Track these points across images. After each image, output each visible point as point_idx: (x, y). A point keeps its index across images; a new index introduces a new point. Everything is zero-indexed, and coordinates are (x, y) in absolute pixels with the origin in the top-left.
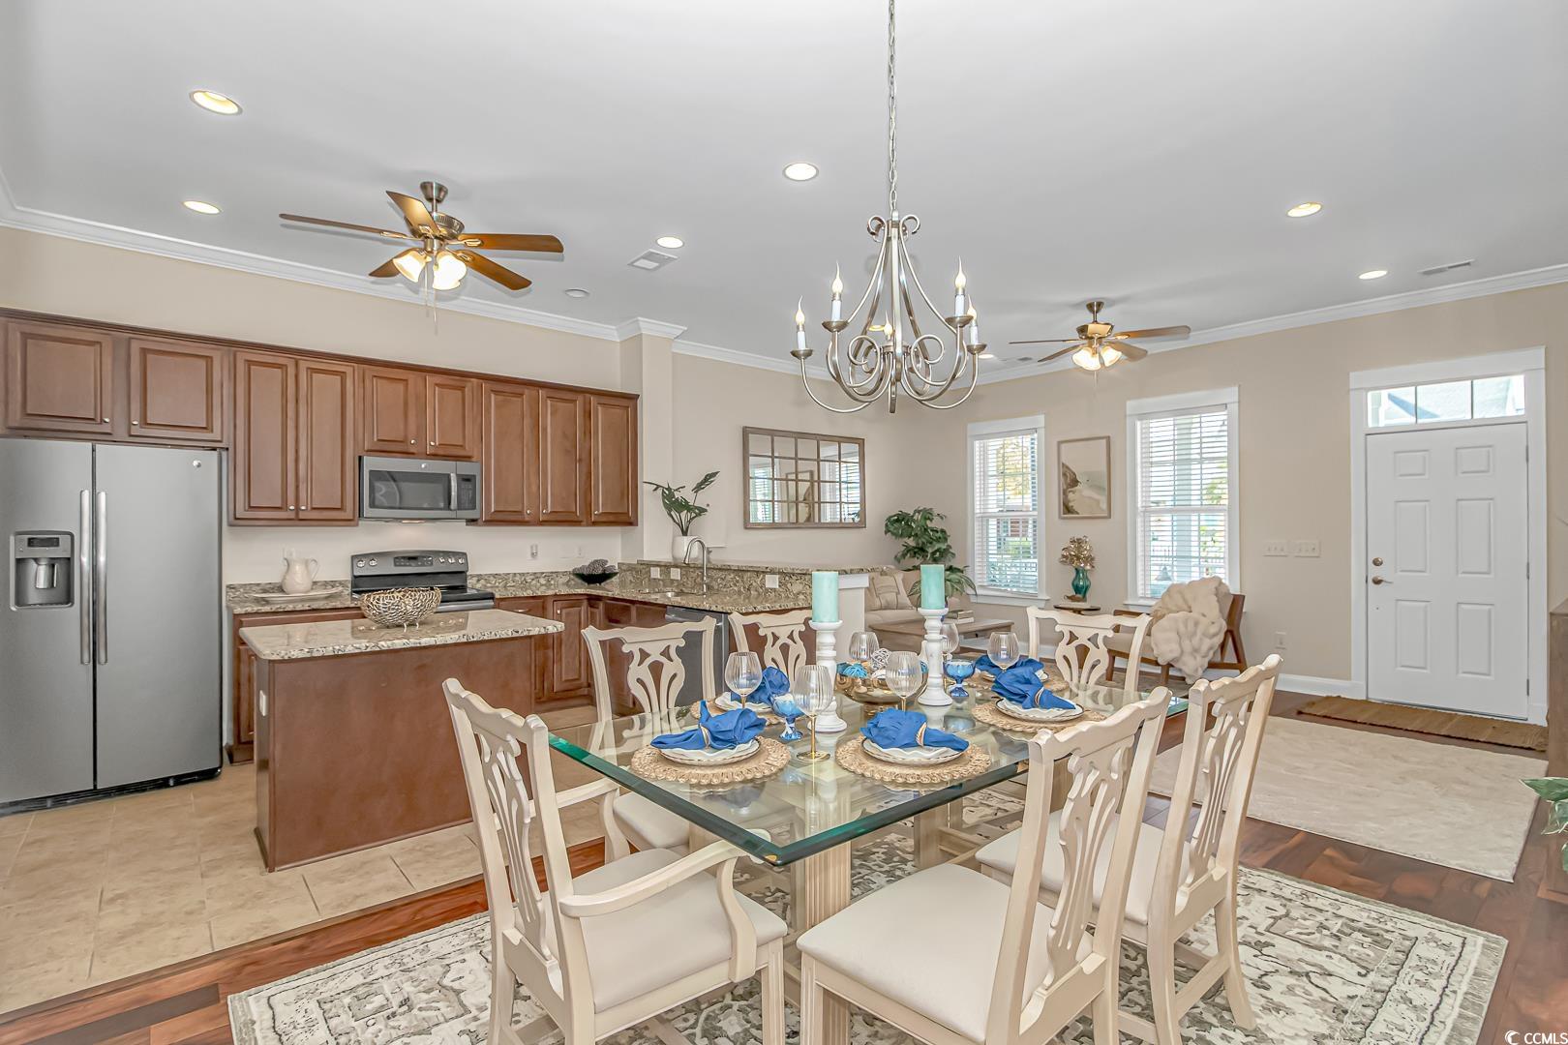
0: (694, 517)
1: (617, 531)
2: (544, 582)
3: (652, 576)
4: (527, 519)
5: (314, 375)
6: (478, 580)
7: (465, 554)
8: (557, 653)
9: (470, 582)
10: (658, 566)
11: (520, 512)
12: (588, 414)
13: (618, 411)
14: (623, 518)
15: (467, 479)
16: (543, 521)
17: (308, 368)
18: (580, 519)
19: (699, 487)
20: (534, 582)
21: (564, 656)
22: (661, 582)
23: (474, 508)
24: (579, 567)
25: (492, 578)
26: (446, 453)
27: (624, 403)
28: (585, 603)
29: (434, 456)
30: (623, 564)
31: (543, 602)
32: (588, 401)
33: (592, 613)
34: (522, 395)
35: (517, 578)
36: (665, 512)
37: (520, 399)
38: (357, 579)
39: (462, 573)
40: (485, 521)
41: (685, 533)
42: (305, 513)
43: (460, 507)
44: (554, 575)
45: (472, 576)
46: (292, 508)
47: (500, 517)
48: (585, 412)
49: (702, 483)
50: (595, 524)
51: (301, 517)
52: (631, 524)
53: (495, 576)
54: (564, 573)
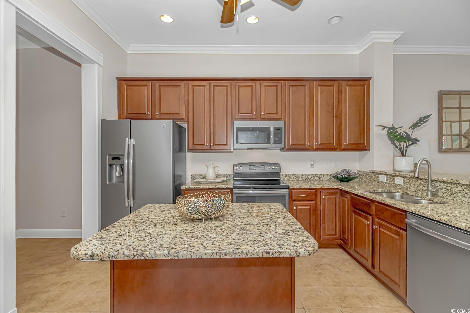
0: (410, 145)
1: (357, 154)
2: (317, 179)
3: (380, 180)
4: (308, 148)
5: (216, 88)
6: (286, 177)
7: (279, 164)
8: (323, 220)
9: (282, 178)
10: (385, 174)
11: (304, 144)
12: (340, 92)
13: (358, 88)
14: (361, 147)
15: (278, 129)
16: (316, 149)
17: (214, 86)
18: (336, 147)
19: (414, 126)
20: (312, 179)
21: (326, 221)
22: (388, 185)
23: (281, 143)
24: (335, 172)
25: (292, 176)
26: (270, 117)
27: (362, 83)
28: (339, 193)
29: (264, 119)
30: (360, 171)
31: (315, 191)
32: (340, 85)
33: (343, 200)
34: (305, 86)
35: (304, 177)
36: (390, 142)
37: (304, 88)
38: (236, 175)
39: (278, 174)
40: (287, 149)
41: (403, 154)
42: (213, 146)
43: (275, 142)
44: (322, 176)
45: (283, 175)
46: (208, 144)
47: (294, 147)
48: (339, 90)
49: (417, 123)
50: (344, 150)
51: (211, 148)
52: (365, 150)
53: (293, 175)
54: (328, 175)
